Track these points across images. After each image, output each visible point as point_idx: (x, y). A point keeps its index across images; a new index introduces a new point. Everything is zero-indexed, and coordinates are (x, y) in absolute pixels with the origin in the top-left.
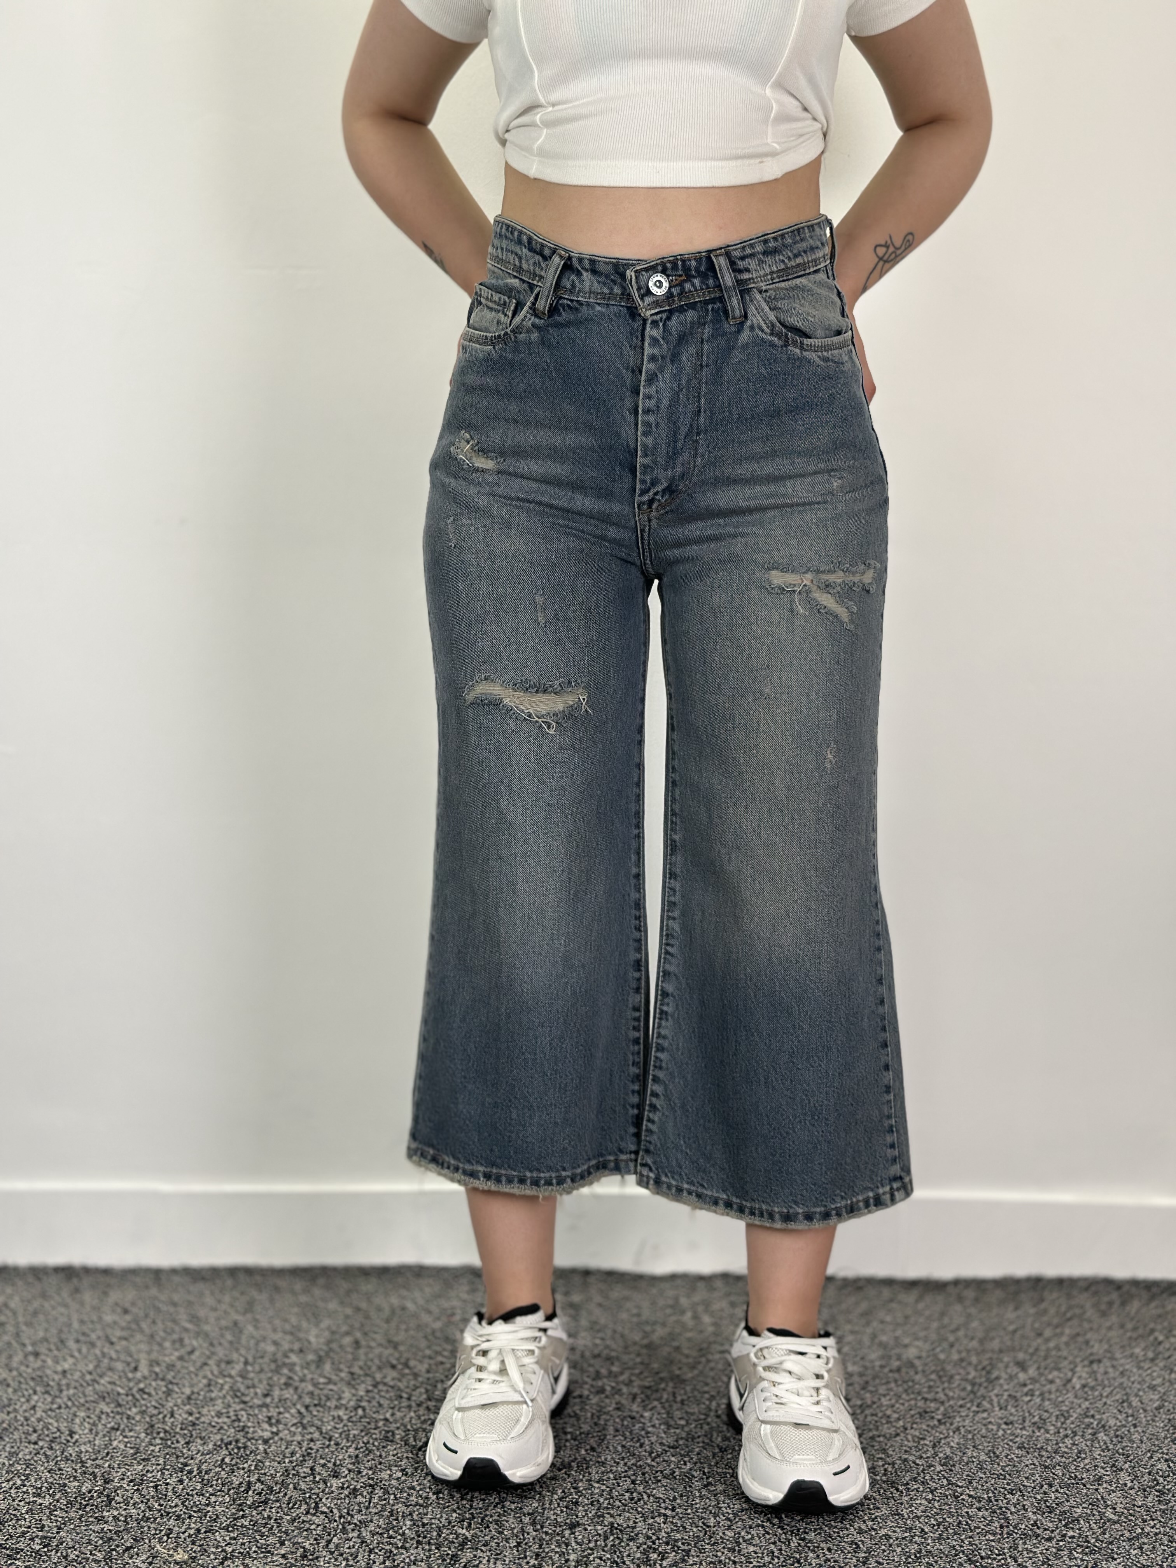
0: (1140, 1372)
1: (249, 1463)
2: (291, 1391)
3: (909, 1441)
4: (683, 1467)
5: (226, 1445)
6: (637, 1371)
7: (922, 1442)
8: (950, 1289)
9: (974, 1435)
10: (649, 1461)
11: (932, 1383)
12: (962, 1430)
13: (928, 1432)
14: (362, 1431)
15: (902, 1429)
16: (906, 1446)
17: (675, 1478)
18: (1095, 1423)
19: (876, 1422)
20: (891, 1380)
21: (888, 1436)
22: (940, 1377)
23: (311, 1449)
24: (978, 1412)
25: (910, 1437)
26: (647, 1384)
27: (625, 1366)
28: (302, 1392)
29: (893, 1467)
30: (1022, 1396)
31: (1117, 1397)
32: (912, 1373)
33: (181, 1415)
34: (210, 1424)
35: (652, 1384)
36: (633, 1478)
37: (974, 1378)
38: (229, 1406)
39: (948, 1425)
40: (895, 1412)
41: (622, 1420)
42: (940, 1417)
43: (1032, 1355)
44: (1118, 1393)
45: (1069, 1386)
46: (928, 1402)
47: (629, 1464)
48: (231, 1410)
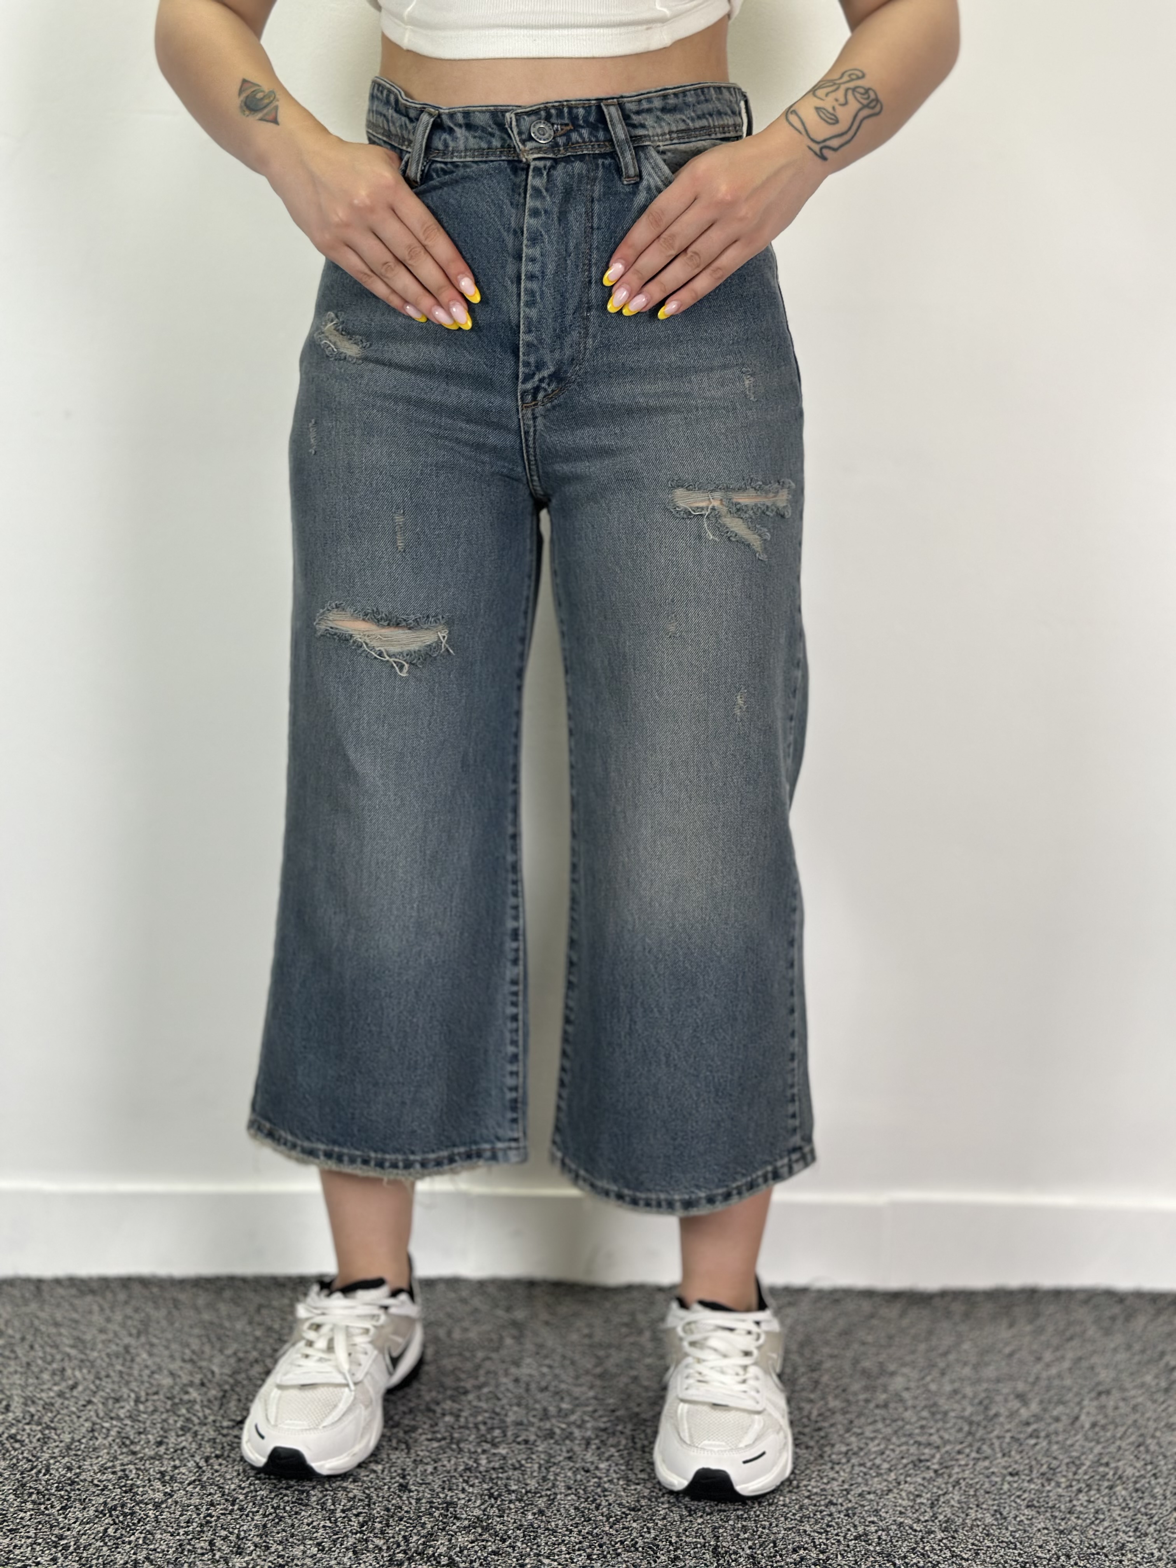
0: (1155, 1406)
1: (137, 1535)
2: (189, 1436)
3: (903, 1500)
4: (647, 1535)
5: (112, 1509)
6: (590, 1409)
7: (919, 1500)
8: (937, 1302)
9: (976, 1490)
10: (607, 1528)
11: (924, 1422)
12: (963, 1483)
13: (925, 1487)
14: (271, 1492)
15: (895, 1484)
16: (900, 1505)
17: (637, 1550)
18: (1111, 1473)
19: (865, 1474)
20: (878, 1418)
21: (879, 1492)
22: (933, 1414)
23: (210, 1515)
24: (979, 1459)
25: (904, 1494)
26: (602, 1425)
27: (577, 1402)
28: (202, 1440)
29: (888, 1535)
30: (1027, 1438)
31: (1132, 1439)
32: (901, 1410)
33: (58, 1471)
34: (92, 1482)
35: (608, 1425)
36: (588, 1551)
37: (971, 1414)
38: (116, 1458)
39: (946, 1476)
40: (884, 1461)
41: (575, 1473)
42: (936, 1467)
43: (1034, 1384)
44: (1132, 1434)
45: (1078, 1424)
46: (922, 1447)
47: (584, 1532)
48: (117, 1463)
